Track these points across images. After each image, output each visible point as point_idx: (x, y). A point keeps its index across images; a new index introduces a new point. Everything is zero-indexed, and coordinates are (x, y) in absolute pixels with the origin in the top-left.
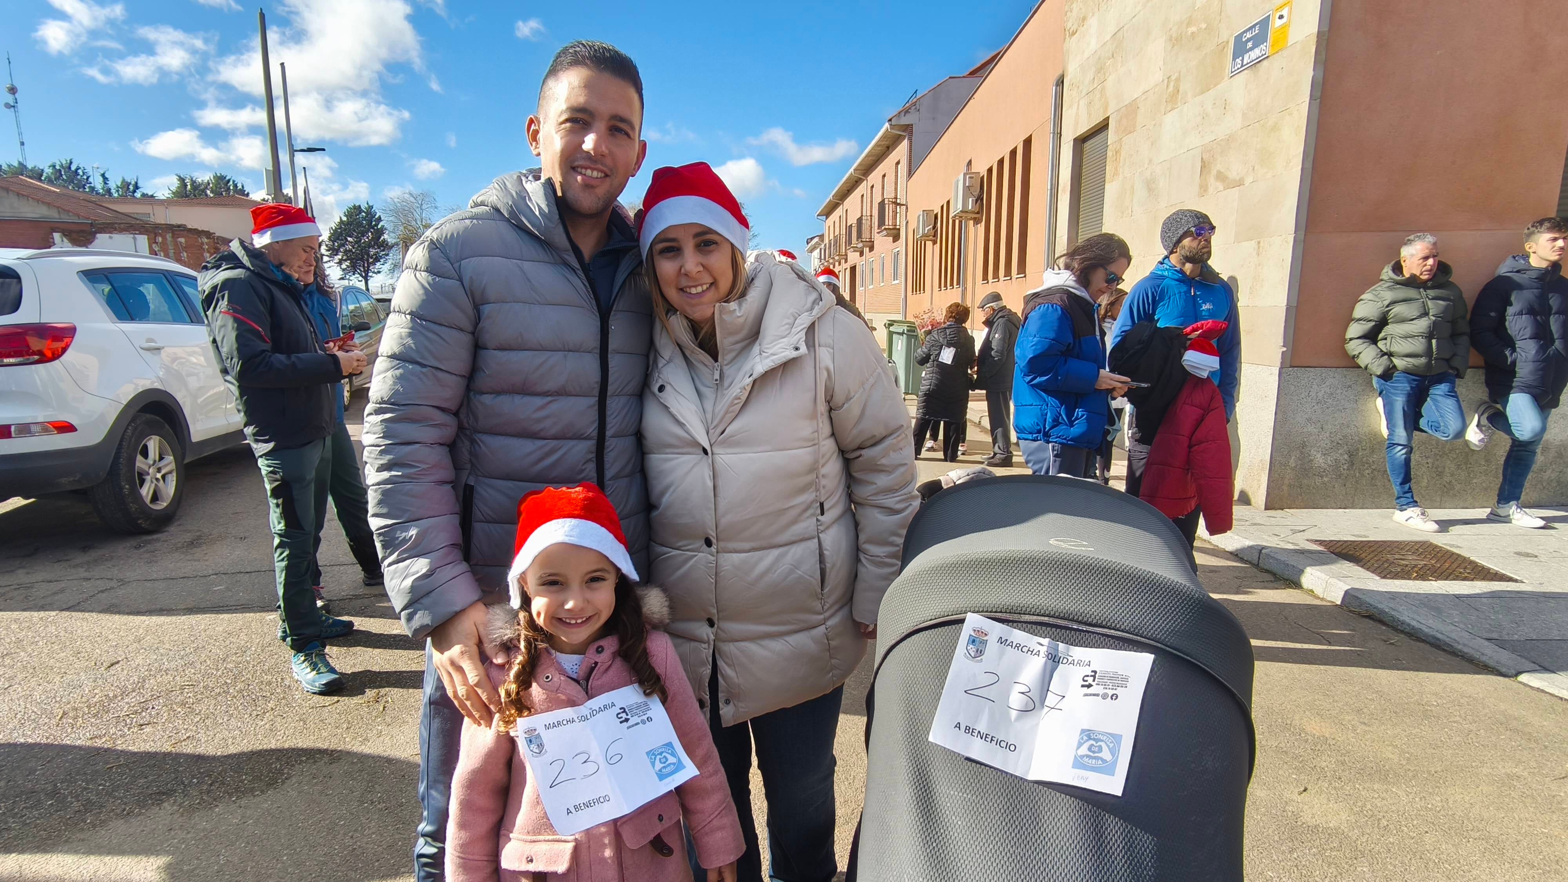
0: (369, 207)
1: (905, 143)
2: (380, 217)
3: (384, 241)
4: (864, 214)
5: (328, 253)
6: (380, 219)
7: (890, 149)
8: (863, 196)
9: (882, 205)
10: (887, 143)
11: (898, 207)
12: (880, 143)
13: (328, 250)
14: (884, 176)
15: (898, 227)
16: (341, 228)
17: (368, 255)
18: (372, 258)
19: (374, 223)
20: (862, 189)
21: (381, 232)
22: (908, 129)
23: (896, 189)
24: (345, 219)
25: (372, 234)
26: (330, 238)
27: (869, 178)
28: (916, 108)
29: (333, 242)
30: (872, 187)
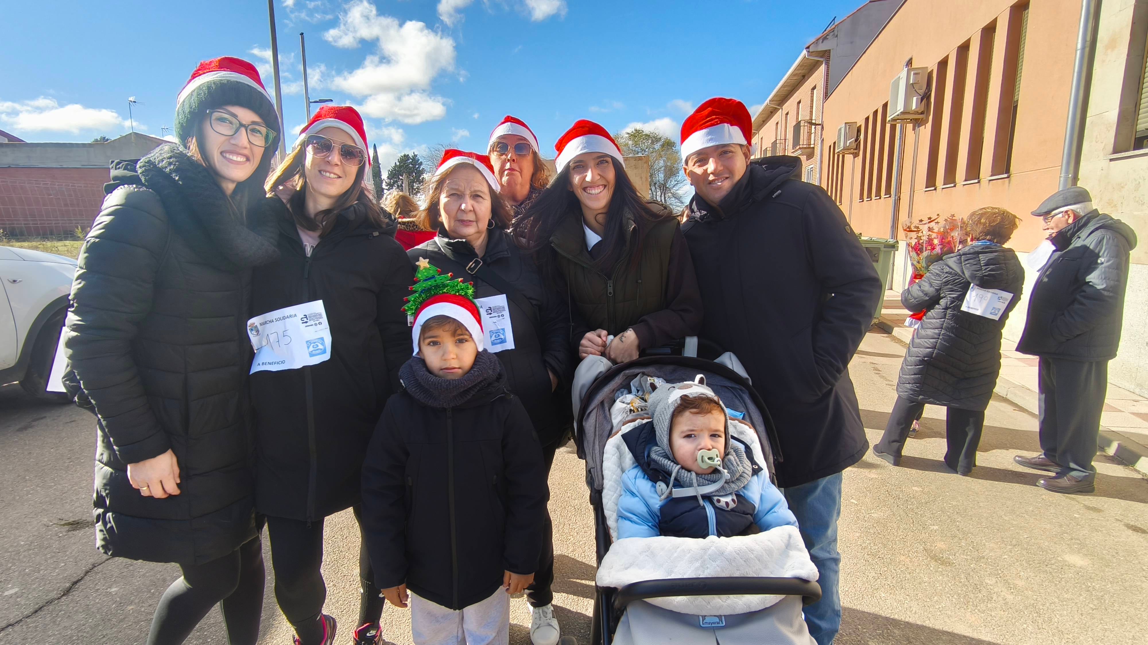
0: (415, 155)
1: (823, 68)
2: (421, 162)
3: (423, 178)
4: (779, 138)
5: (387, 188)
6: (421, 164)
7: (806, 77)
8: (777, 123)
9: (797, 128)
10: (803, 71)
11: (813, 127)
12: (797, 72)
13: (387, 186)
14: (799, 102)
15: (812, 146)
16: (395, 170)
17: (413, 188)
18: (415, 190)
19: (417, 166)
20: (778, 117)
21: (422, 172)
22: (826, 55)
23: (811, 112)
24: (398, 164)
25: (415, 174)
26: (388, 178)
27: (784, 107)
28: (834, 34)
29: (390, 179)
30: (787, 114)
